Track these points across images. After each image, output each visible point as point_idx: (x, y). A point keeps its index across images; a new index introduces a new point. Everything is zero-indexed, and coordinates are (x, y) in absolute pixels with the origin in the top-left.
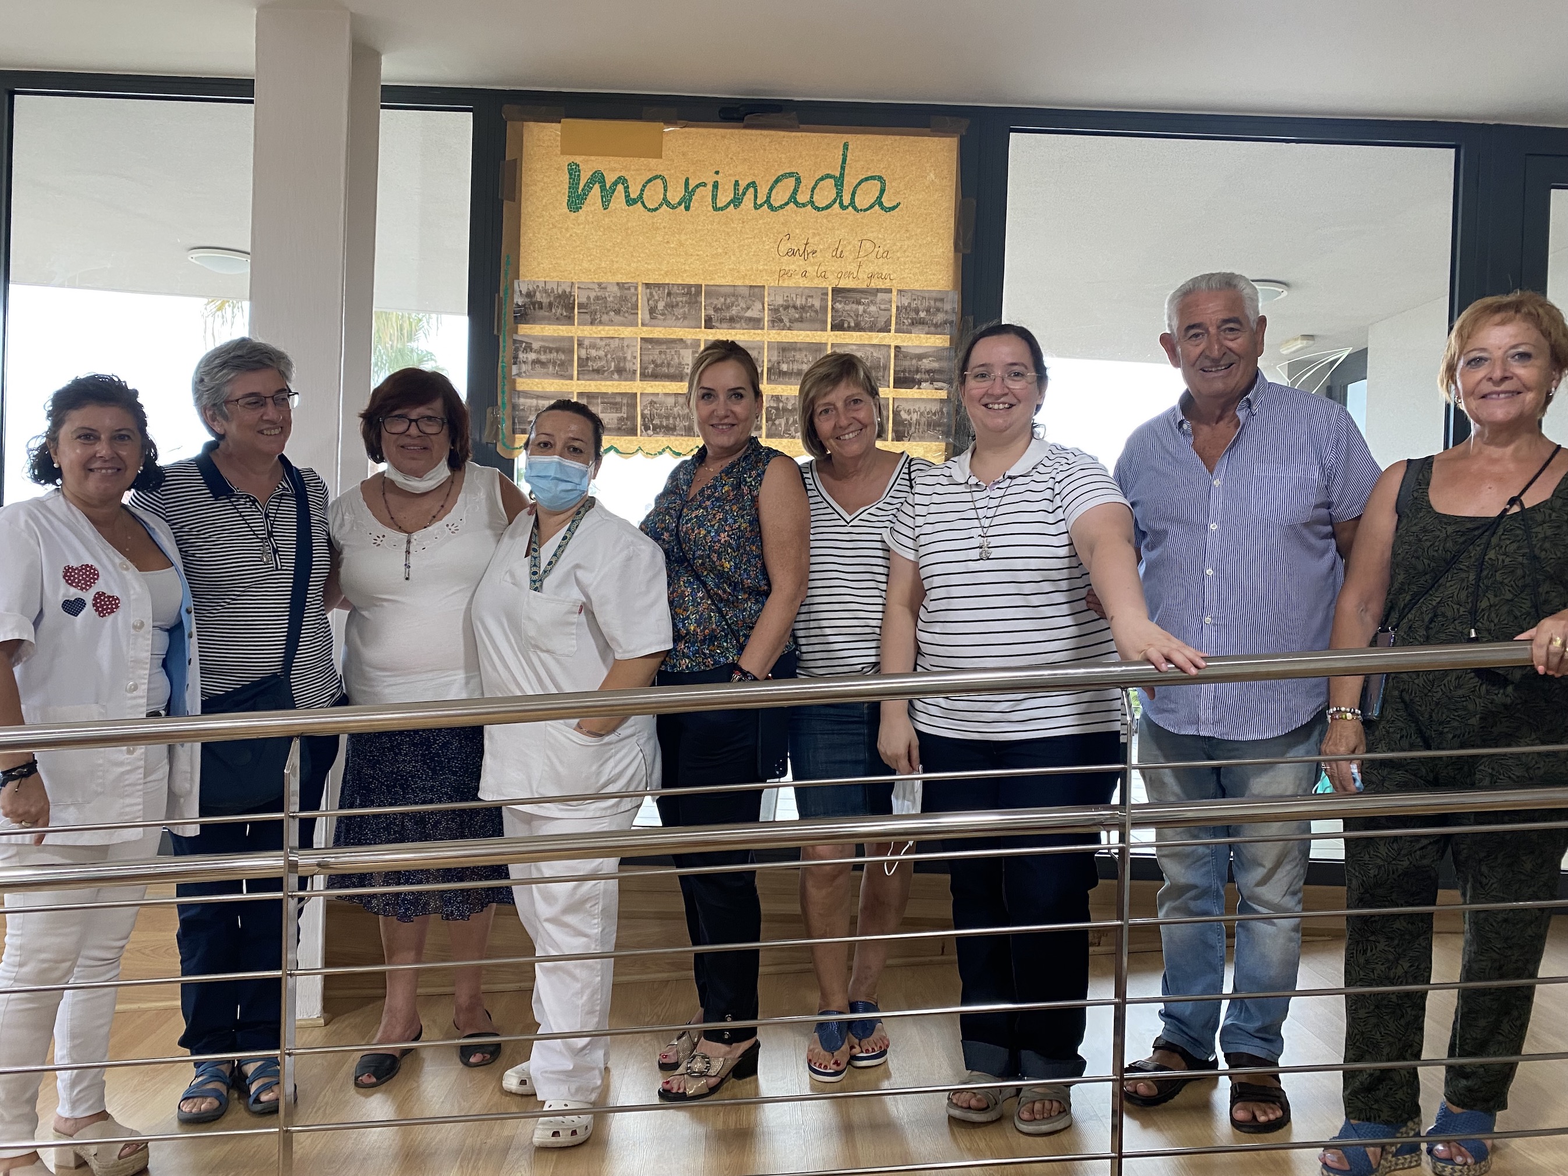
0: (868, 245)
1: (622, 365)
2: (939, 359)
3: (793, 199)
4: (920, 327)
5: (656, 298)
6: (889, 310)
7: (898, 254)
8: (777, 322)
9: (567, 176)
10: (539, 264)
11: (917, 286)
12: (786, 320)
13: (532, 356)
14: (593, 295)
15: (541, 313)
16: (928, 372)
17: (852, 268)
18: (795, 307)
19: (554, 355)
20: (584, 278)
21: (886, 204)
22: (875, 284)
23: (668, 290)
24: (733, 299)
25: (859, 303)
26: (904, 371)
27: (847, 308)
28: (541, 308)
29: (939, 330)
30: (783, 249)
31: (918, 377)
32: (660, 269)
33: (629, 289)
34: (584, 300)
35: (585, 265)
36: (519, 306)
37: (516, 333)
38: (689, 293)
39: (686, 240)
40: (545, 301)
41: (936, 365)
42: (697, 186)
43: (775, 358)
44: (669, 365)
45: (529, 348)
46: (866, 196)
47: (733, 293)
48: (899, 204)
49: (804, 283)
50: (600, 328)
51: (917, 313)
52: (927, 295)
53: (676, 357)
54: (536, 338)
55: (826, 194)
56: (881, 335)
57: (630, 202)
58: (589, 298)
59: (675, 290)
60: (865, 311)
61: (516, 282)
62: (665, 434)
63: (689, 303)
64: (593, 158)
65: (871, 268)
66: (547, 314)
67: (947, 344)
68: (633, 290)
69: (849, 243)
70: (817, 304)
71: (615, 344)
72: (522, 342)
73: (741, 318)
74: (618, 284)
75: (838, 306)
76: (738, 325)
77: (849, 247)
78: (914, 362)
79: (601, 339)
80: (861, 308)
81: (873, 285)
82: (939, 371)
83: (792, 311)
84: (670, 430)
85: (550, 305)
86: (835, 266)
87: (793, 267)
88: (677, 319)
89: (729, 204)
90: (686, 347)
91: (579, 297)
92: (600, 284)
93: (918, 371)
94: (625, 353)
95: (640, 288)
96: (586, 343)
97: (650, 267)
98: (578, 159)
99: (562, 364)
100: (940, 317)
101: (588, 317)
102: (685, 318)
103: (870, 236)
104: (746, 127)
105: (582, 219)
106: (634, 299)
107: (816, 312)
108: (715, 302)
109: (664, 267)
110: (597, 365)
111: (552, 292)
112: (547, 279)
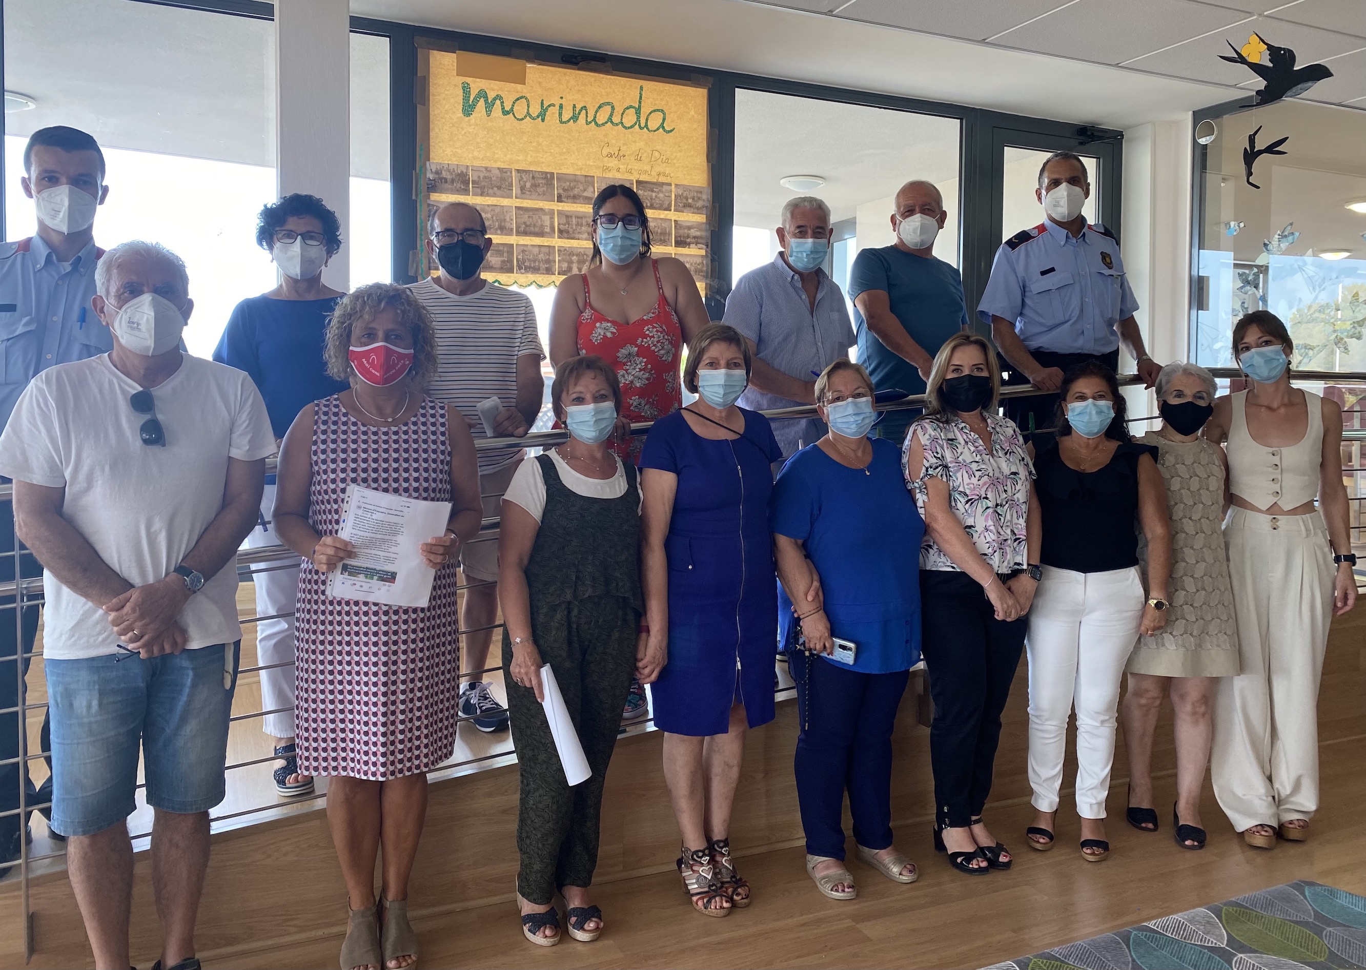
0: (656, 154)
1: (503, 224)
2: (700, 230)
3: (610, 120)
4: (688, 209)
5: (525, 179)
6: (671, 197)
7: (675, 161)
9: (462, 91)
10: (444, 151)
11: (686, 183)
14: (482, 175)
15: (446, 185)
16: (694, 237)
17: (647, 168)
20: (477, 163)
21: (667, 128)
22: (662, 179)
23: (533, 175)
24: (575, 183)
25: (653, 191)
26: (680, 237)
28: (446, 182)
29: (699, 211)
30: (605, 152)
31: (688, 240)
32: (526, 160)
33: (506, 172)
34: (476, 179)
35: (476, 154)
36: (430, 180)
37: (429, 198)
38: (546, 178)
39: (543, 141)
40: (449, 177)
41: (698, 234)
42: (549, 106)
44: (535, 226)
46: (654, 123)
47: (574, 179)
48: (674, 129)
49: (619, 176)
50: (487, 198)
51: (687, 200)
52: (692, 189)
53: (539, 220)
55: (630, 119)
56: (666, 212)
57: (505, 113)
58: (479, 177)
59: (537, 175)
60: (656, 197)
61: (428, 163)
62: (533, 273)
63: (547, 185)
64: (478, 80)
65: (658, 169)
66: (450, 186)
67: (704, 221)
68: (509, 173)
69: (645, 152)
71: (497, 210)
73: (580, 196)
74: (499, 168)
76: (578, 201)
77: (645, 155)
78: (686, 231)
79: (488, 205)
80: (654, 194)
81: (660, 180)
82: (701, 238)
84: (535, 270)
85: (453, 181)
86: (636, 166)
87: (610, 165)
88: (539, 195)
89: (570, 119)
90: (545, 214)
91: (472, 176)
92: (486, 168)
93: (688, 237)
94: (504, 216)
95: (513, 173)
97: (519, 158)
98: (469, 80)
100: (700, 204)
101: (479, 190)
102: (544, 194)
103: (658, 148)
104: (580, 69)
105: (473, 121)
106: (510, 180)
108: (564, 185)
109: (529, 159)
111: (454, 171)
112: (450, 162)
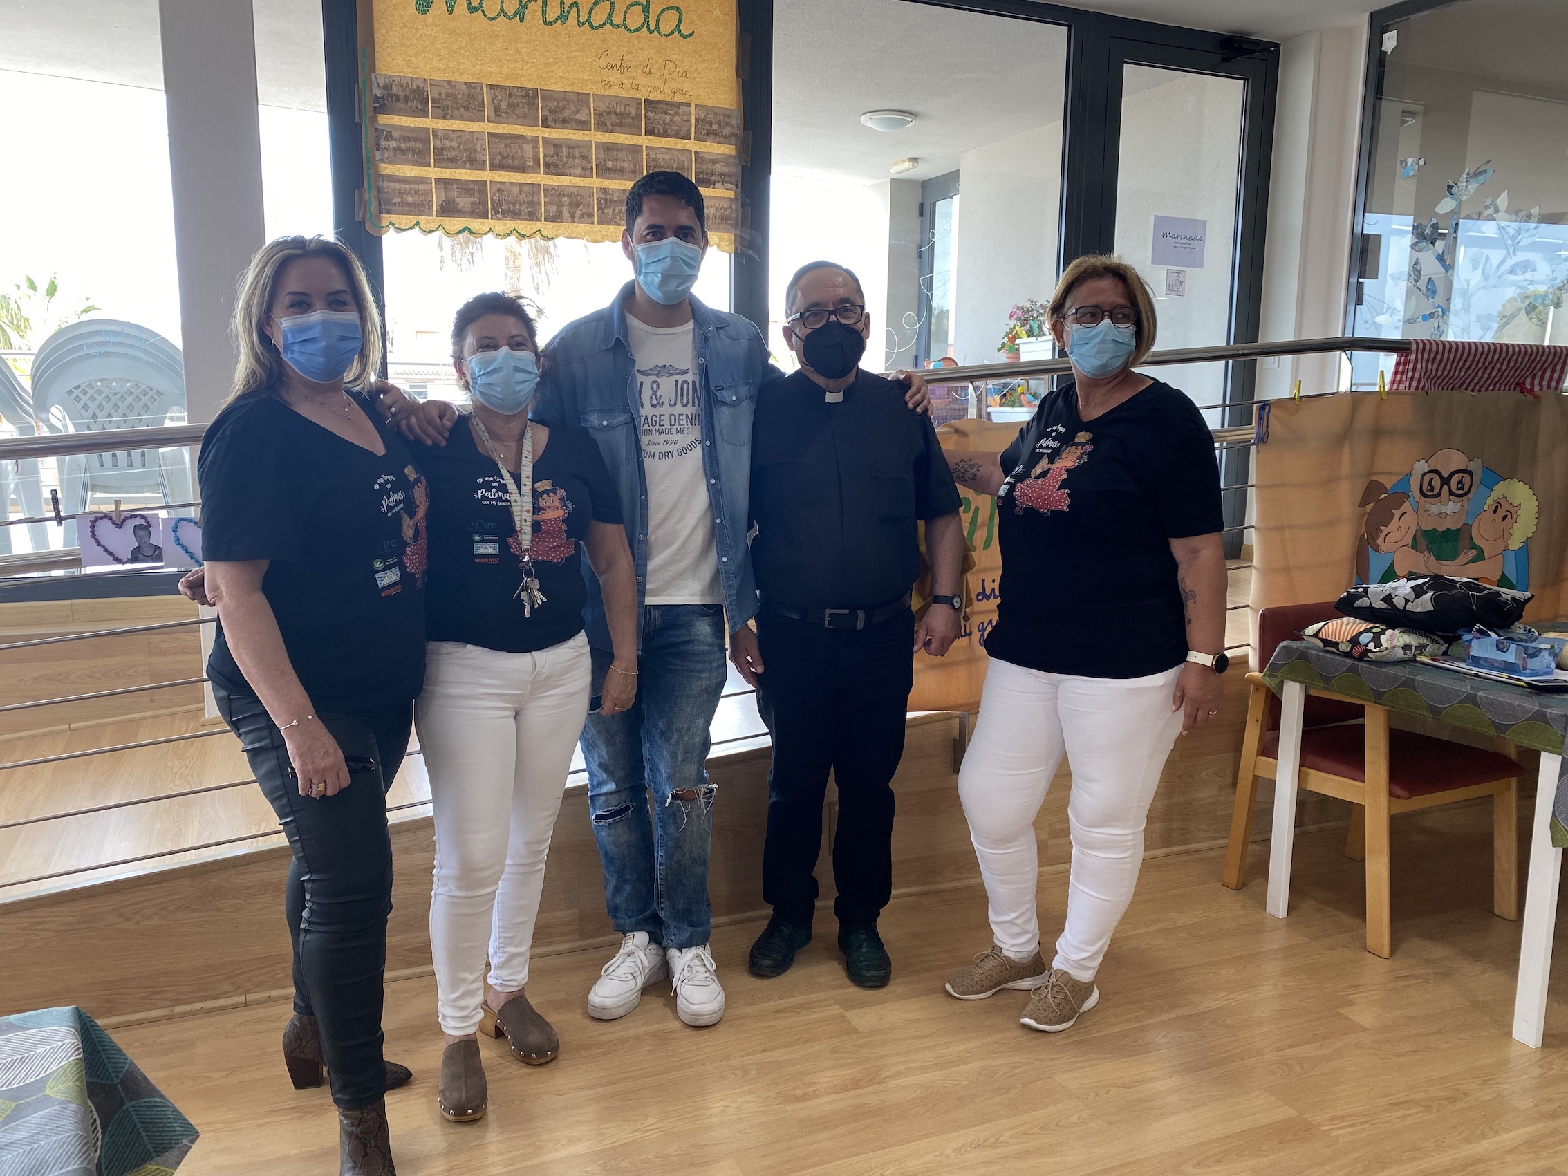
0: (671, 66)
1: (472, 155)
2: (728, 165)
3: (609, 20)
4: (713, 137)
5: (500, 98)
6: (690, 121)
7: (695, 75)
8: (601, 126)
10: (393, 60)
11: (709, 103)
12: (609, 124)
13: (393, 144)
14: (444, 92)
15: (399, 105)
16: (721, 175)
17: (659, 83)
18: (616, 113)
19: (412, 144)
20: (437, 76)
21: (684, 32)
22: (678, 98)
23: (510, 92)
24: (565, 103)
25: (666, 113)
26: (702, 173)
27: (657, 117)
28: (398, 100)
29: (727, 141)
30: (604, 63)
31: (713, 178)
32: (501, 73)
33: (475, 88)
34: (436, 96)
35: (435, 63)
36: (378, 98)
37: (376, 121)
38: (527, 96)
39: (522, 48)
40: (401, 94)
41: (725, 170)
42: (529, 1)
43: (601, 156)
44: (513, 158)
45: (389, 137)
46: (667, 25)
47: (564, 97)
48: (693, 33)
49: (622, 93)
50: (452, 122)
51: (711, 126)
52: (717, 111)
53: (519, 151)
54: (395, 127)
55: (635, 19)
56: (685, 141)
57: (472, 10)
58: (440, 94)
59: (515, 92)
60: (671, 121)
61: (373, 75)
62: (512, 219)
63: (528, 105)
65: (674, 85)
66: (403, 106)
67: (734, 153)
68: (479, 89)
69: (656, 62)
70: (633, 112)
71: (465, 137)
72: (383, 131)
73: (572, 120)
74: (465, 83)
75: (651, 115)
76: (569, 126)
77: (656, 66)
78: (710, 165)
79: (453, 131)
80: (668, 118)
81: (676, 99)
82: (729, 175)
83: (613, 117)
84: (516, 215)
85: (406, 98)
86: (644, 81)
87: (612, 79)
88: (518, 117)
89: (557, 19)
90: (527, 143)
91: (431, 93)
92: (449, 82)
93: (713, 174)
94: (475, 145)
95: (485, 89)
96: (440, 134)
97: (492, 70)
99: (420, 153)
100: (728, 131)
101: (440, 111)
102: (525, 117)
103: (674, 57)
105: (430, 20)
106: (480, 98)
107: (633, 118)
108: (550, 105)
109: (505, 71)
110: (451, 155)
111: (407, 86)
112: (401, 74)
